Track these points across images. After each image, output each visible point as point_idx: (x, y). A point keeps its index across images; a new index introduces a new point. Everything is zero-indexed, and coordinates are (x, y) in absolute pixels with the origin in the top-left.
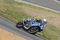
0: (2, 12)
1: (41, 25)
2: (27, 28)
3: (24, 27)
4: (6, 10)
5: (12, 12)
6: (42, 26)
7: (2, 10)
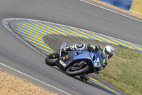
0: (112, 77)
2: (64, 65)
4: (120, 72)
5: (134, 77)
6: (98, 60)
7: (112, 74)
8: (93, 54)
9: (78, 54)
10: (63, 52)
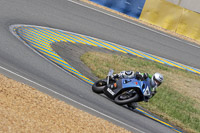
1: (144, 87)
3: (108, 90)
6: (148, 89)
8: (142, 83)
9: (126, 82)
10: (111, 80)
